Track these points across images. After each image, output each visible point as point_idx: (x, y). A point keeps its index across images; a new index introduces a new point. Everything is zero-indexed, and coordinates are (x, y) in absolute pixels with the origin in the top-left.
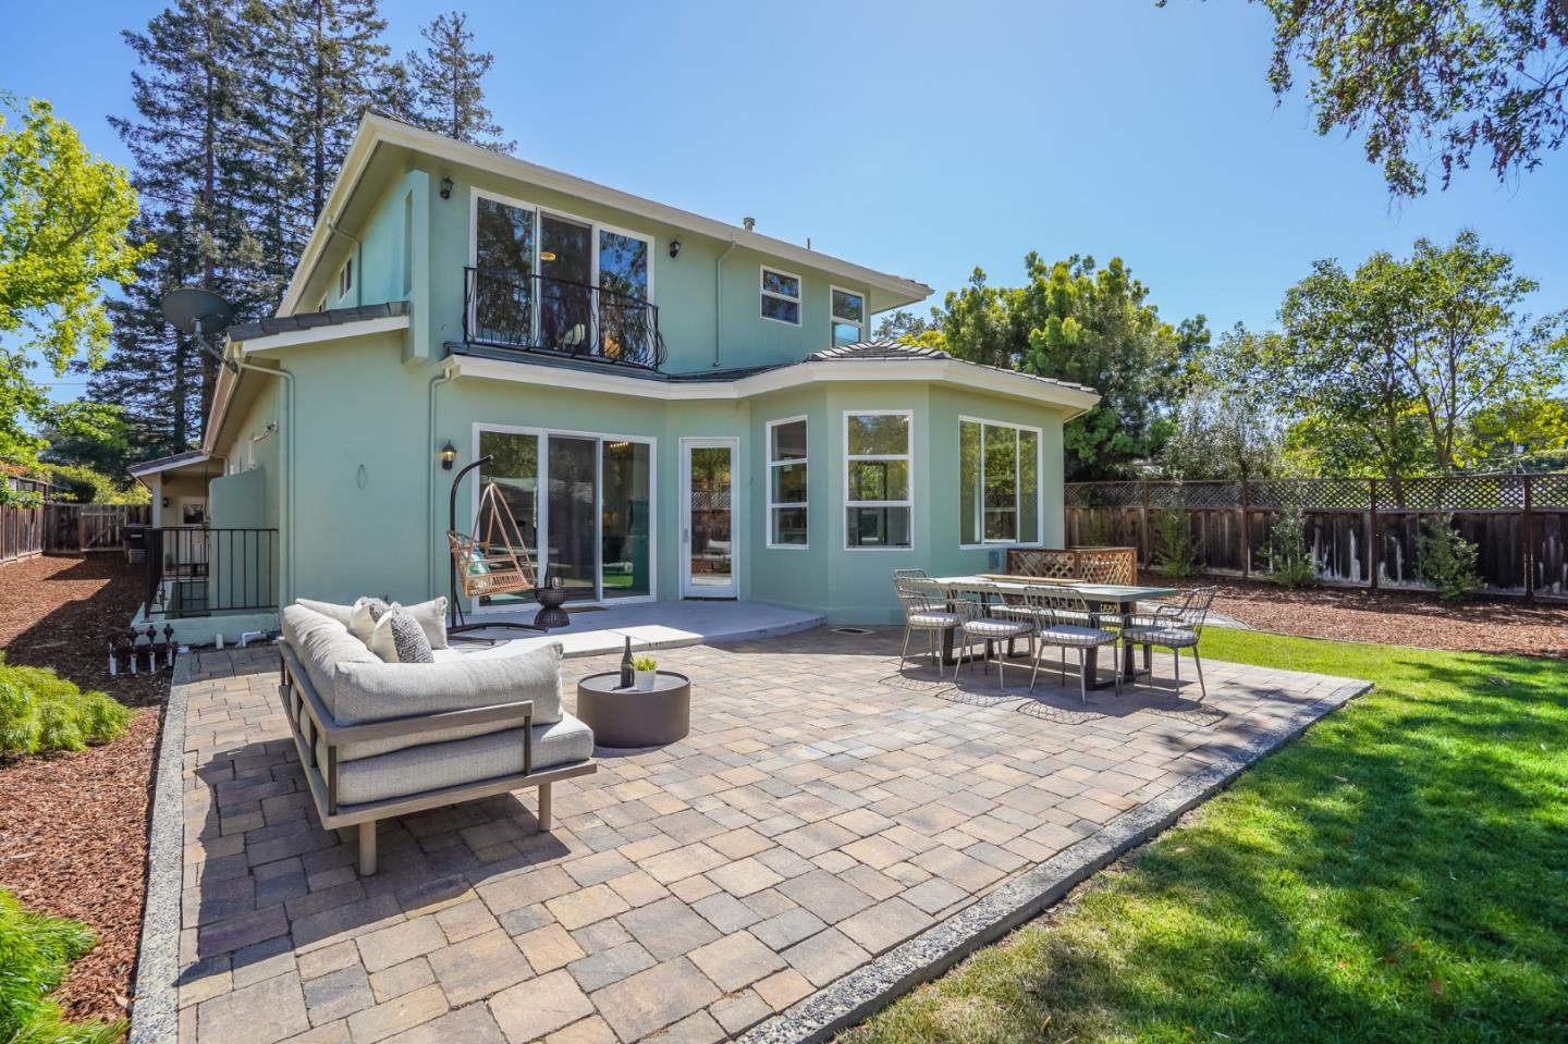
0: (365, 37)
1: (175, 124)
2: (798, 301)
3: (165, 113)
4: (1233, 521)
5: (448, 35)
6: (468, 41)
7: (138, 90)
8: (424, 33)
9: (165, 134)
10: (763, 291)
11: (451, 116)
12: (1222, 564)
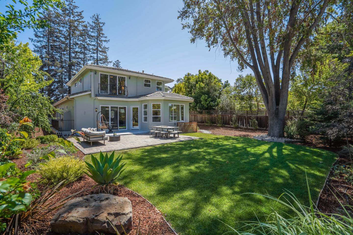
0: (80, 19)
1: (42, 39)
2: (150, 84)
3: (40, 37)
4: (229, 117)
5: (96, 18)
6: (100, 19)
7: (35, 32)
8: (91, 18)
9: (40, 41)
10: (144, 83)
11: (96, 35)
12: (227, 124)
